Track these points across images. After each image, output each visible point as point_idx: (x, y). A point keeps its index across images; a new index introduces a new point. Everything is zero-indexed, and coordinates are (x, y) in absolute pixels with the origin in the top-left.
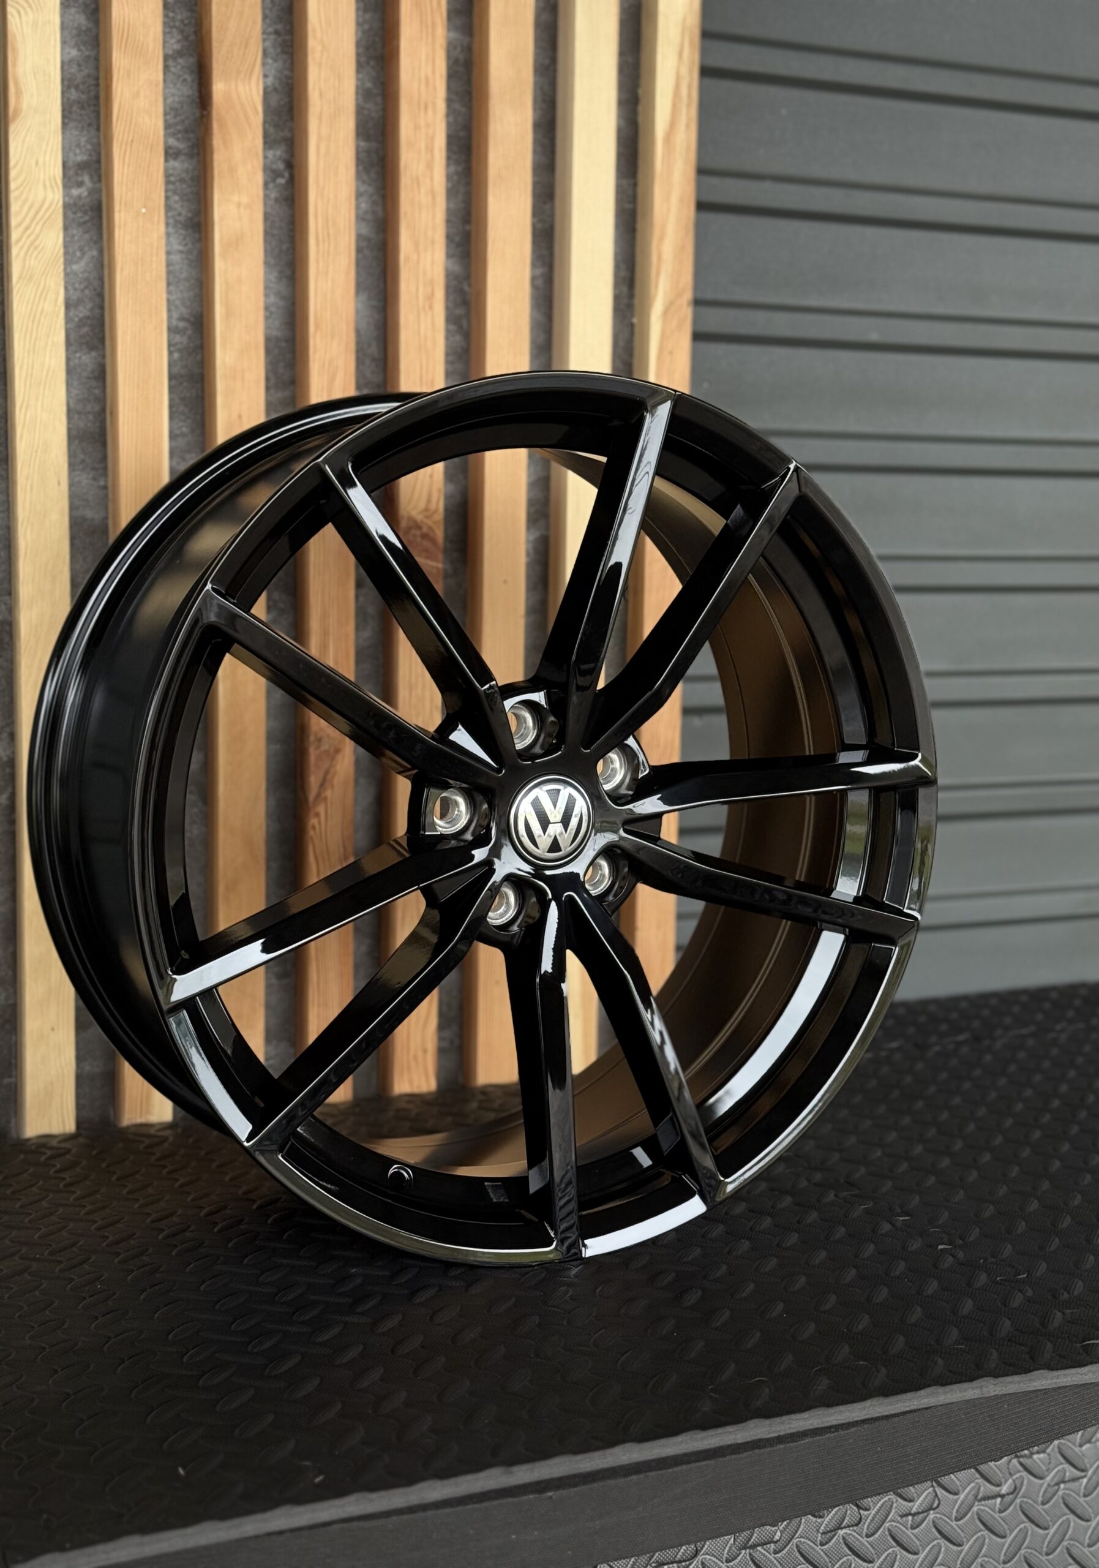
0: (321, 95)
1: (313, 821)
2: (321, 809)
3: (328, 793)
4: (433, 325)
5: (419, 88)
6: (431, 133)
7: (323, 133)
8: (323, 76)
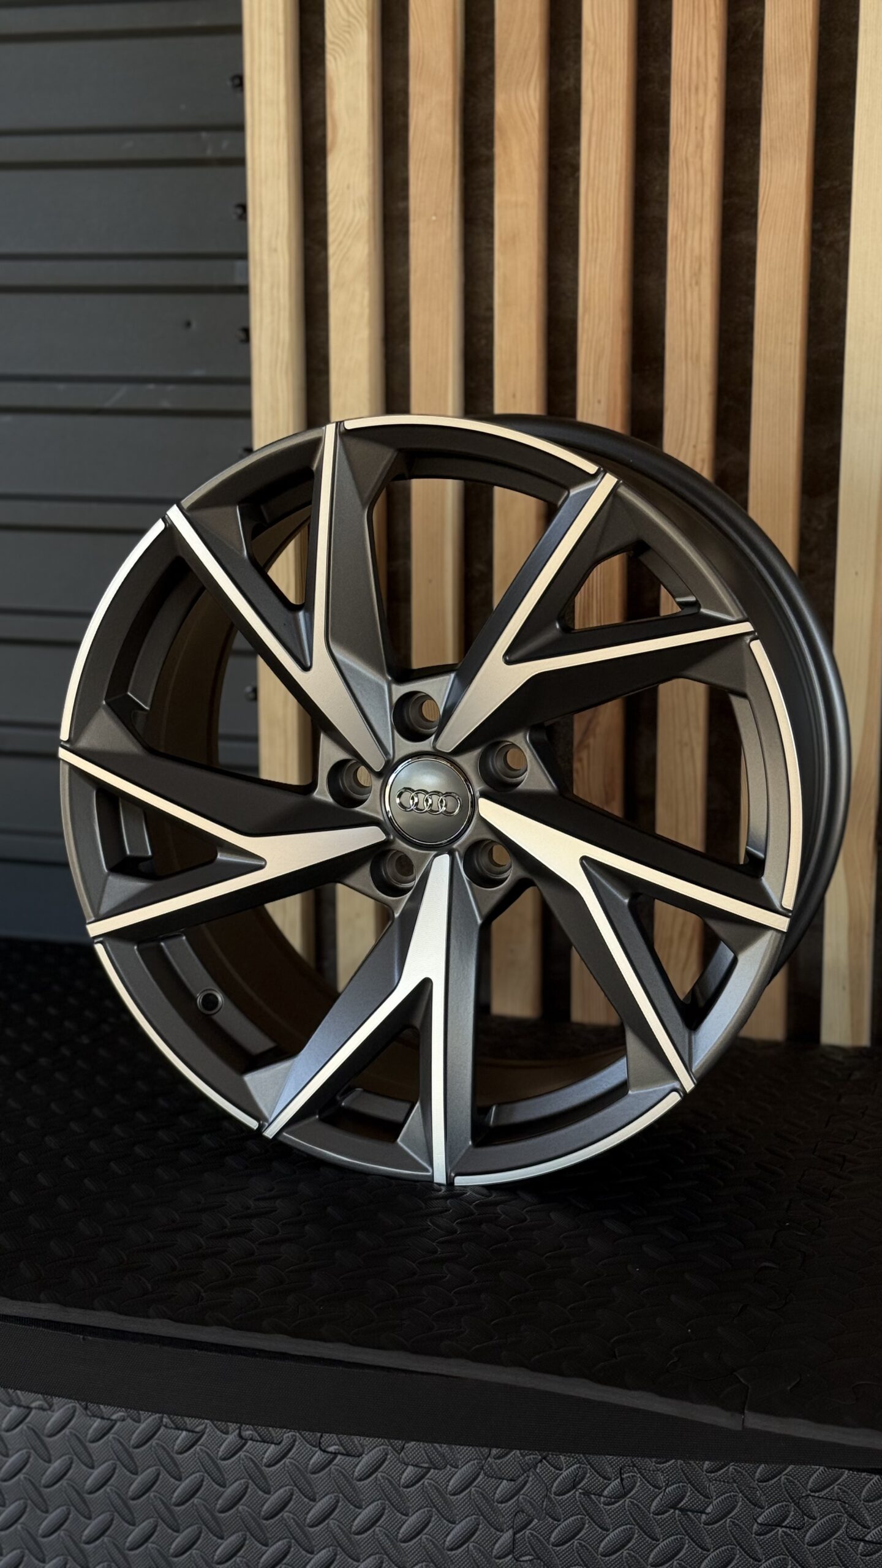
0: (593, 92)
1: (576, 765)
2: (584, 754)
3: (591, 741)
4: (700, 300)
5: (690, 71)
6: (701, 113)
7: (595, 128)
8: (595, 74)
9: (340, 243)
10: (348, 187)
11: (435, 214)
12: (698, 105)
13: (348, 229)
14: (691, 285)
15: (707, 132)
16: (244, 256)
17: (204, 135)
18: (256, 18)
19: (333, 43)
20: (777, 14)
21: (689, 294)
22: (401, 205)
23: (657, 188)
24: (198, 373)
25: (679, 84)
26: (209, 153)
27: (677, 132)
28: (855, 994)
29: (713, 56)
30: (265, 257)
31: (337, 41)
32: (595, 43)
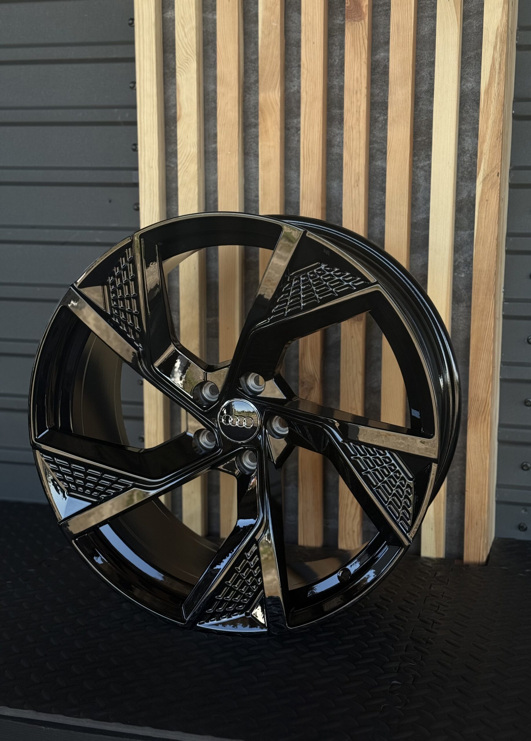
0: (306, 94)
4: (359, 194)
5: (353, 83)
6: (359, 104)
7: (307, 110)
8: (307, 85)
9: (184, 164)
10: (187, 137)
11: (230, 151)
12: (357, 101)
13: (188, 157)
14: (354, 187)
15: (362, 113)
16: (136, 169)
17: (116, 110)
18: (142, 55)
19: (179, 67)
20: (395, 57)
21: (354, 192)
22: (213, 146)
23: (338, 139)
24: (114, 225)
25: (348, 90)
26: (119, 119)
27: (347, 113)
28: (437, 532)
29: (365, 77)
30: (147, 170)
31: (183, 67)
32: (307, 69)
